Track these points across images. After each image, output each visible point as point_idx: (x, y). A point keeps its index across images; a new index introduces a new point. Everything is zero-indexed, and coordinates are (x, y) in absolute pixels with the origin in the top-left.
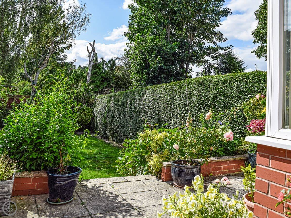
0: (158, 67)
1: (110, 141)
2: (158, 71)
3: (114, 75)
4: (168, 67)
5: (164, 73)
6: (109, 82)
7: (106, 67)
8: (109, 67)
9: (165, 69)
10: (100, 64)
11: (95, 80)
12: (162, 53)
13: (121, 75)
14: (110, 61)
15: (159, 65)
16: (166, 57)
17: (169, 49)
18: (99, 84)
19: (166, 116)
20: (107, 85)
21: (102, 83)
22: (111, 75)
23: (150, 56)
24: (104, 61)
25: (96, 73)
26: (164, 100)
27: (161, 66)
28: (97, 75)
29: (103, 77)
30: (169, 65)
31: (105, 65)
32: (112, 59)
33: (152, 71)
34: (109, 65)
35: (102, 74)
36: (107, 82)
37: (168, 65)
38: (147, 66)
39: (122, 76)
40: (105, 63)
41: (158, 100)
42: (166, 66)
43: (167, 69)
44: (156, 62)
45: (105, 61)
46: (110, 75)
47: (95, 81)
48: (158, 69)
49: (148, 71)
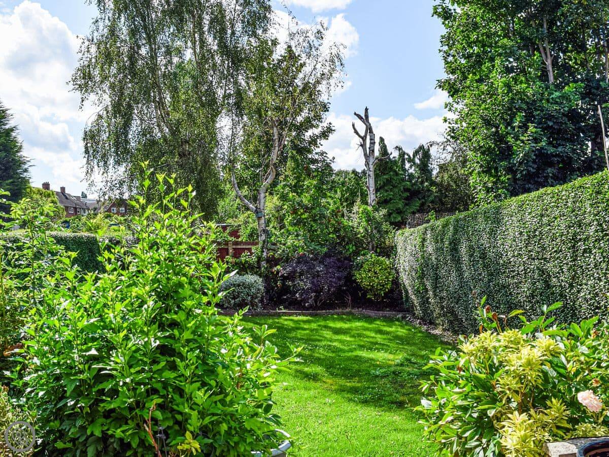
0: (533, 151)
1: (438, 332)
2: (534, 162)
3: (433, 183)
4: (560, 149)
5: (551, 165)
6: (423, 200)
7: (411, 167)
8: (418, 166)
9: (552, 155)
10: (395, 161)
11: (391, 197)
12: (538, 115)
13: (448, 182)
14: (416, 153)
15: (535, 145)
16: (550, 124)
17: (556, 103)
18: (400, 206)
19: (563, 272)
20: (420, 207)
21: (407, 202)
22: (426, 184)
23: (509, 128)
24: (402, 154)
25: (389, 181)
26: (553, 231)
27: (542, 148)
28: (392, 186)
29: (406, 190)
30: (563, 145)
31: (406, 162)
32: (421, 147)
33: (520, 163)
34: (417, 161)
35: (404, 184)
36: (420, 199)
37: (559, 145)
38: (507, 153)
39: (452, 183)
40: (406, 157)
41: (537, 233)
42: (554, 147)
43: (557, 156)
44: (528, 140)
45: (404, 153)
46: (422, 183)
47: (391, 199)
48: (534, 157)
49: (510, 163)
